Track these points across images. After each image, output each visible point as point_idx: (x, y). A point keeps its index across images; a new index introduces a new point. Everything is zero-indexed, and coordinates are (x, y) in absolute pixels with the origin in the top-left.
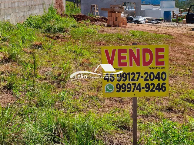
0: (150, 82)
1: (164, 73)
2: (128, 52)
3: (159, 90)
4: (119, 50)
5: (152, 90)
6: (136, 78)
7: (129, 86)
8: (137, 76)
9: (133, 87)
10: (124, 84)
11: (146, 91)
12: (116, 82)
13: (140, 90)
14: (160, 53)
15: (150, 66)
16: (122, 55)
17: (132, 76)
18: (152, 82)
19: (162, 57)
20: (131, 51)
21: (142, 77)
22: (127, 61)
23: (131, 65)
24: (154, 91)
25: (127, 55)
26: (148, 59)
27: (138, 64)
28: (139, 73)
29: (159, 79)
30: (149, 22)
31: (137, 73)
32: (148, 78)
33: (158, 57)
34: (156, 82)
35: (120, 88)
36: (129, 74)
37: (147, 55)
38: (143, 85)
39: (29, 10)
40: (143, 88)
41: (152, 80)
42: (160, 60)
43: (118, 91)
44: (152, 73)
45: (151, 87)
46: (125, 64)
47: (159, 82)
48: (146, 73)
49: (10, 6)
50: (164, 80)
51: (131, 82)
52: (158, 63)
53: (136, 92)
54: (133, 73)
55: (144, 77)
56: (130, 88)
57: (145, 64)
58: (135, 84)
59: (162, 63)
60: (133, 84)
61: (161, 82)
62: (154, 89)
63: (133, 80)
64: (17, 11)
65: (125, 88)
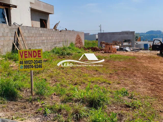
0: (36, 64)
1: (41, 60)
2: (28, 52)
3: (40, 67)
4: (24, 51)
5: (37, 68)
6: (31, 63)
7: (29, 66)
8: (31, 62)
9: (30, 66)
10: (27, 65)
11: (35, 68)
12: (24, 64)
13: (33, 67)
14: (39, 52)
15: (36, 58)
16: (26, 53)
17: (29, 62)
18: (37, 64)
19: (40, 54)
20: (29, 52)
21: (33, 62)
22: (28, 56)
23: (29, 57)
24: (38, 68)
25: (27, 53)
26: (35, 55)
27: (32, 57)
28: (32, 61)
29: (39, 63)
30: (133, 51)
31: (31, 61)
32: (35, 63)
33: (39, 54)
34: (38, 64)
35: (25, 67)
36: (28, 61)
37: (35, 53)
38: (34, 66)
39: (55, 44)
40: (34, 67)
41: (37, 63)
42: (39, 55)
43: (25, 68)
44: (37, 60)
45: (37, 66)
46: (27, 57)
47: (39, 64)
48: (35, 61)
49: (41, 42)
50: (41, 63)
51: (29, 64)
52: (39, 56)
53: (31, 68)
54: (30, 61)
55: (34, 62)
56: (29, 67)
57: (34, 57)
58: (31, 65)
59: (40, 56)
60: (30, 65)
61: (40, 64)
62: (38, 67)
63: (30, 63)
64: (46, 44)
65: (27, 67)
